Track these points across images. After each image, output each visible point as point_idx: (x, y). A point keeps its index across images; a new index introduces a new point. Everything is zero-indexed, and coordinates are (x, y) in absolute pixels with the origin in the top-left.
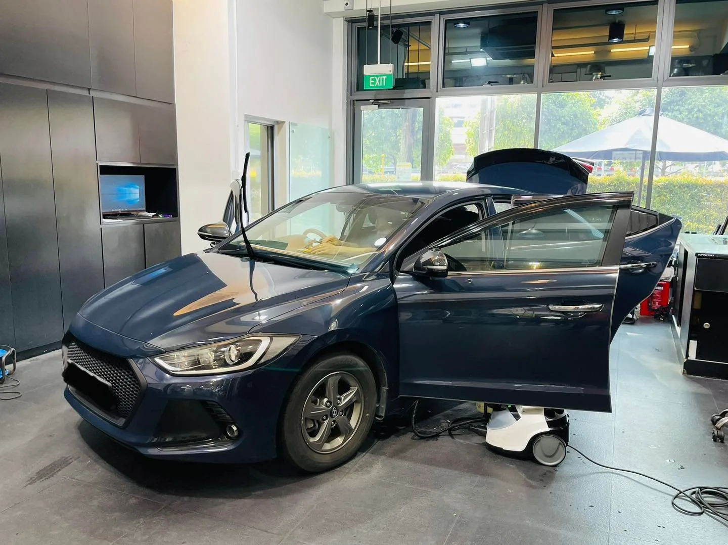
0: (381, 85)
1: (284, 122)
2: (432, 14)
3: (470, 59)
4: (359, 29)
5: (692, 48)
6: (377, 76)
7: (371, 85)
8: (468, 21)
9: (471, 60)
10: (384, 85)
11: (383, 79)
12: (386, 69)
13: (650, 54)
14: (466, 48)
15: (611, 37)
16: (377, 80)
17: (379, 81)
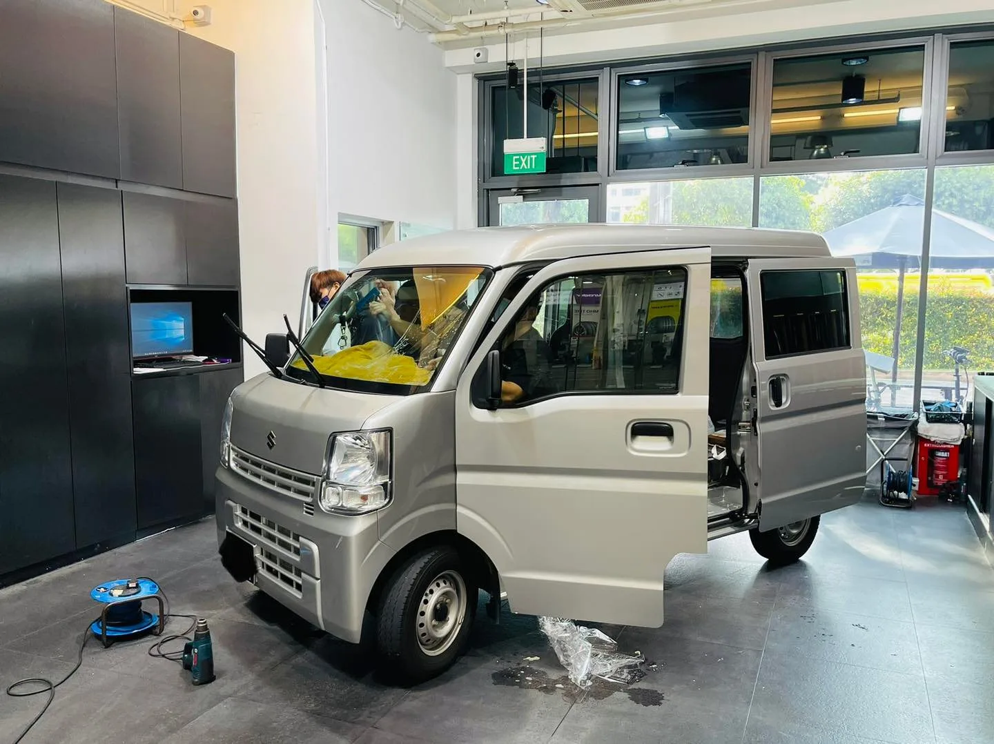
0: (529, 167)
1: (392, 222)
2: (599, 67)
3: (645, 128)
4: (494, 89)
5: (961, 110)
6: (523, 155)
7: (514, 168)
8: (645, 77)
9: (647, 129)
10: (533, 167)
11: (531, 159)
12: (538, 145)
13: (900, 120)
14: (639, 113)
15: (846, 96)
16: (524, 161)
17: (526, 162)
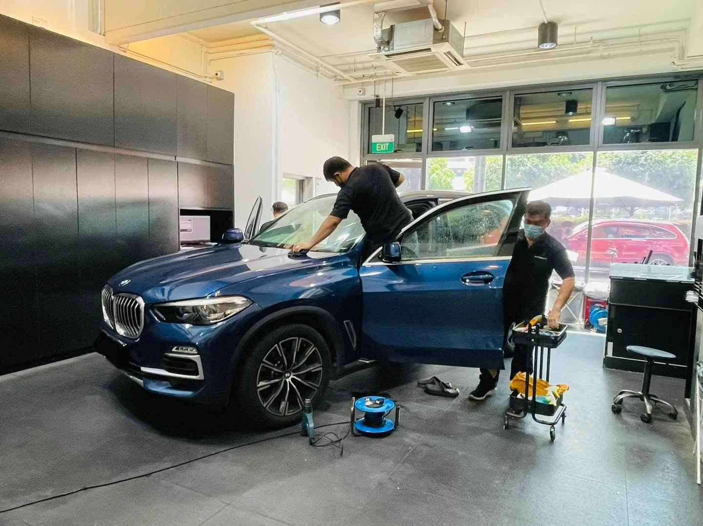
0: (385, 150)
1: (312, 178)
2: (424, 97)
5: (633, 119)
6: (382, 143)
7: (377, 150)
8: (453, 102)
10: (387, 149)
11: (386, 145)
12: (390, 138)
14: (455, 119)
15: (567, 111)
16: (382, 146)
17: (383, 147)
